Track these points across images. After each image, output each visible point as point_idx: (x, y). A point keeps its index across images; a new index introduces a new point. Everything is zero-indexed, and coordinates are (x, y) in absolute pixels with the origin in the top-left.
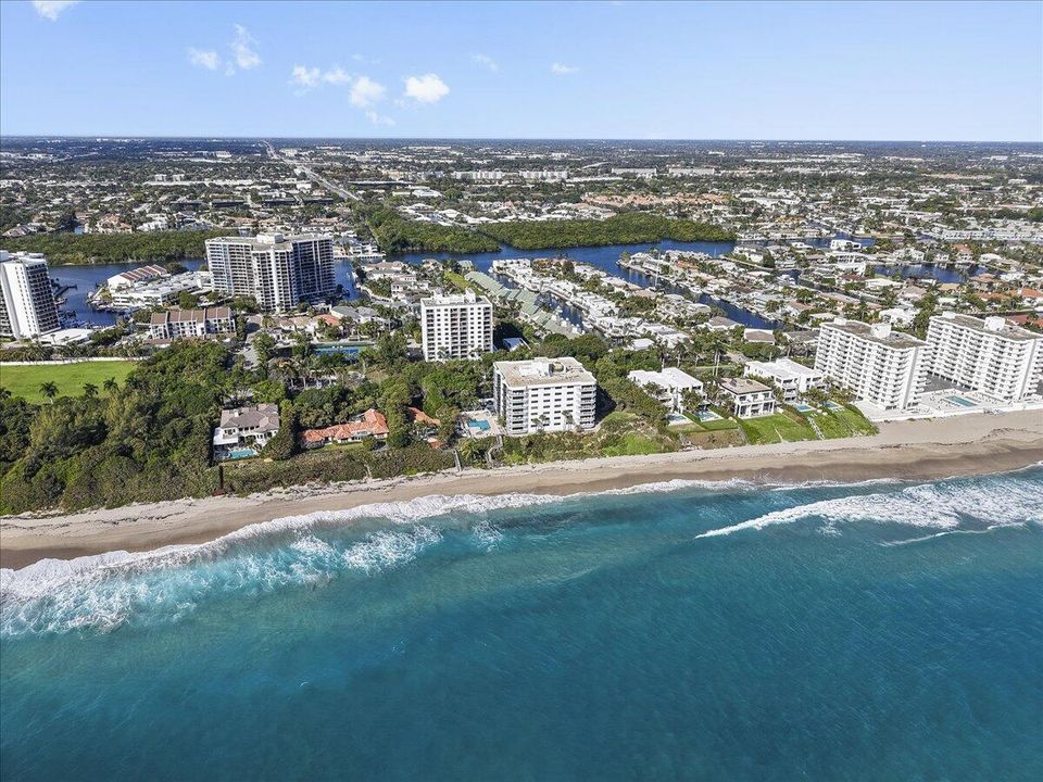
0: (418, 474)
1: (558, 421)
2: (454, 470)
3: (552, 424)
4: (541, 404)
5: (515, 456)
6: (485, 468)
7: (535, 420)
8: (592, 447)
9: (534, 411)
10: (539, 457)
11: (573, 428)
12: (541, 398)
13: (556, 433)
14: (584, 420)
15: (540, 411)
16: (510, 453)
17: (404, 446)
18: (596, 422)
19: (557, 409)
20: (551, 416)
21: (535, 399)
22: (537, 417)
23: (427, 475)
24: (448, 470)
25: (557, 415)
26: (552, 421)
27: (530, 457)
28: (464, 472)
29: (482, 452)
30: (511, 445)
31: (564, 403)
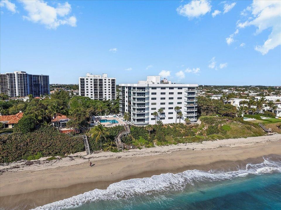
0: (42, 159)
1: (171, 116)
2: (83, 154)
3: (167, 118)
4: (158, 101)
5: (142, 140)
6: (116, 151)
7: (155, 114)
8: (201, 134)
9: (154, 106)
10: (163, 141)
11: (183, 121)
12: (158, 96)
13: (171, 124)
14: (190, 115)
15: (158, 107)
16: (137, 138)
17: (32, 130)
18: (197, 117)
19: (171, 106)
20: (166, 111)
21: (154, 96)
22: (157, 111)
23: (51, 159)
24: (76, 154)
25: (171, 111)
26: (167, 116)
27: (155, 142)
28: (93, 155)
29: (112, 138)
30: (137, 132)
31: (175, 101)
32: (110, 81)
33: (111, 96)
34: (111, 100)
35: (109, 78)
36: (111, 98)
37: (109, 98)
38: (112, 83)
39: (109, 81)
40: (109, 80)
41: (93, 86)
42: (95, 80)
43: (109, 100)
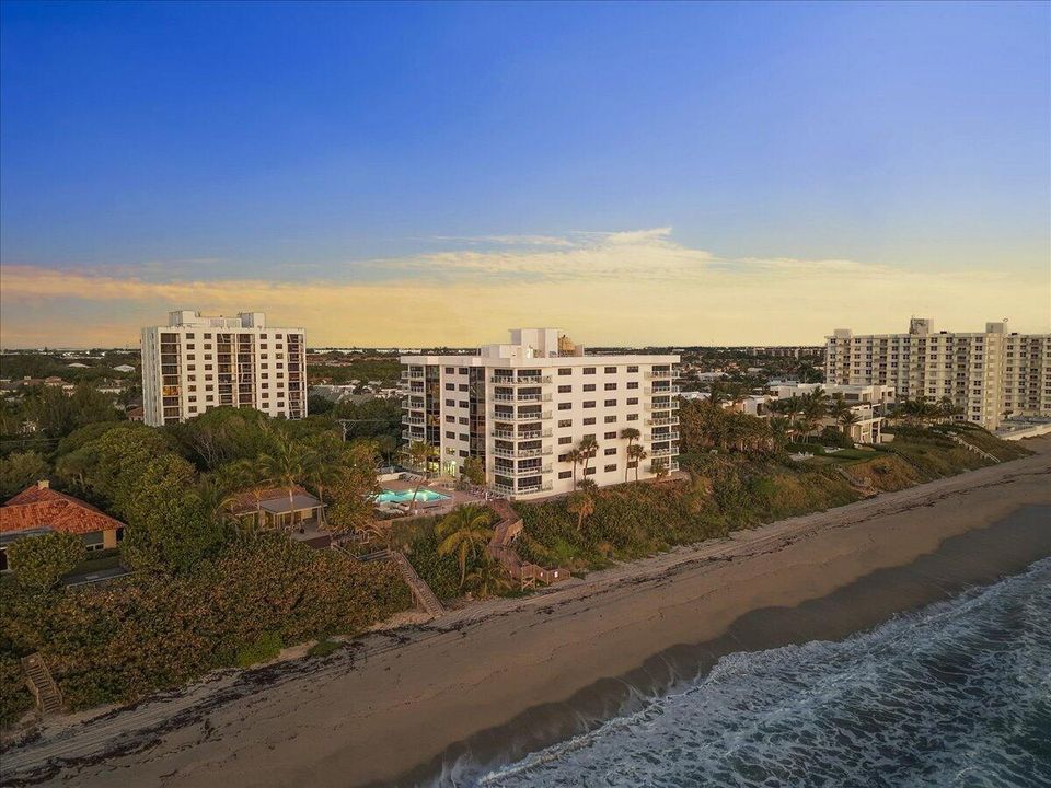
1: (611, 461)
3: (601, 467)
9: (565, 431)
12: (578, 398)
14: (659, 455)
15: (577, 434)
21: (565, 398)
25: (610, 443)
26: (601, 461)
32: (284, 342)
33: (286, 400)
34: (287, 415)
35: (279, 332)
36: (286, 410)
37: (281, 409)
38: (290, 348)
39: (279, 341)
40: (279, 337)
41: (214, 362)
42: (224, 339)
43: (281, 414)
